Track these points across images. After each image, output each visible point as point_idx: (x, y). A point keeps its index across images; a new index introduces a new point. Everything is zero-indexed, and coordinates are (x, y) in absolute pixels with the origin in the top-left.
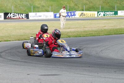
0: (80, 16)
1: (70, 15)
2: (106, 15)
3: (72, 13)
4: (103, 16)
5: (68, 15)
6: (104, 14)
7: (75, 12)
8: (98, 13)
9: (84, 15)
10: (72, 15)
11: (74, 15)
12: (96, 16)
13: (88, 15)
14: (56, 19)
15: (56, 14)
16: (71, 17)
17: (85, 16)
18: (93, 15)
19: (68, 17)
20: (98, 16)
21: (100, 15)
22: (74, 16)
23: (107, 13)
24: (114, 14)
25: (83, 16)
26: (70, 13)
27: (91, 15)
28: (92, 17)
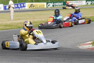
0: (30, 7)
1: (19, 7)
2: (55, 6)
3: (21, 4)
4: (52, 7)
5: (18, 7)
6: (53, 5)
7: (25, 4)
8: (47, 4)
9: (34, 6)
10: (21, 7)
11: (24, 6)
12: (45, 7)
13: (37, 6)
14: (6, 11)
15: (6, 6)
16: (20, 8)
17: (34, 7)
18: (42, 6)
19: (18, 8)
20: (47, 7)
21: (49, 6)
22: (23, 8)
23: (56, 4)
24: (63, 5)
25: (33, 7)
26: (19, 5)
27: (40, 6)
28: (41, 8)
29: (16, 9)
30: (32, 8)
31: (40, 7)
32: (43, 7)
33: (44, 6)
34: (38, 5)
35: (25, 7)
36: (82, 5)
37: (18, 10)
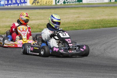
0: (33, 4)
1: (19, 2)
2: (67, 2)
4: (63, 3)
5: (16, 3)
9: (38, 2)
10: (21, 3)
11: (25, 2)
12: (54, 3)
13: (42, 2)
16: (20, 5)
17: (39, 4)
18: (50, 2)
19: (17, 5)
20: (56, 3)
21: (58, 2)
22: (24, 4)
25: (37, 4)
27: (46, 2)
28: (48, 5)
29: (14, 5)
30: (35, 4)
31: (46, 4)
32: (50, 4)
33: (52, 2)
34: (44, 1)
35: (26, 4)
36: (103, 2)
37: (16, 6)
